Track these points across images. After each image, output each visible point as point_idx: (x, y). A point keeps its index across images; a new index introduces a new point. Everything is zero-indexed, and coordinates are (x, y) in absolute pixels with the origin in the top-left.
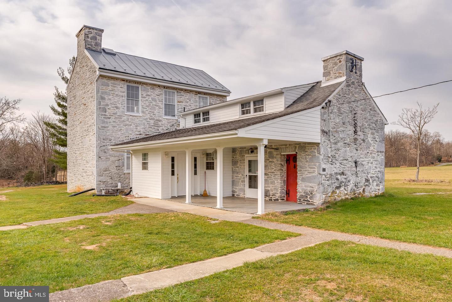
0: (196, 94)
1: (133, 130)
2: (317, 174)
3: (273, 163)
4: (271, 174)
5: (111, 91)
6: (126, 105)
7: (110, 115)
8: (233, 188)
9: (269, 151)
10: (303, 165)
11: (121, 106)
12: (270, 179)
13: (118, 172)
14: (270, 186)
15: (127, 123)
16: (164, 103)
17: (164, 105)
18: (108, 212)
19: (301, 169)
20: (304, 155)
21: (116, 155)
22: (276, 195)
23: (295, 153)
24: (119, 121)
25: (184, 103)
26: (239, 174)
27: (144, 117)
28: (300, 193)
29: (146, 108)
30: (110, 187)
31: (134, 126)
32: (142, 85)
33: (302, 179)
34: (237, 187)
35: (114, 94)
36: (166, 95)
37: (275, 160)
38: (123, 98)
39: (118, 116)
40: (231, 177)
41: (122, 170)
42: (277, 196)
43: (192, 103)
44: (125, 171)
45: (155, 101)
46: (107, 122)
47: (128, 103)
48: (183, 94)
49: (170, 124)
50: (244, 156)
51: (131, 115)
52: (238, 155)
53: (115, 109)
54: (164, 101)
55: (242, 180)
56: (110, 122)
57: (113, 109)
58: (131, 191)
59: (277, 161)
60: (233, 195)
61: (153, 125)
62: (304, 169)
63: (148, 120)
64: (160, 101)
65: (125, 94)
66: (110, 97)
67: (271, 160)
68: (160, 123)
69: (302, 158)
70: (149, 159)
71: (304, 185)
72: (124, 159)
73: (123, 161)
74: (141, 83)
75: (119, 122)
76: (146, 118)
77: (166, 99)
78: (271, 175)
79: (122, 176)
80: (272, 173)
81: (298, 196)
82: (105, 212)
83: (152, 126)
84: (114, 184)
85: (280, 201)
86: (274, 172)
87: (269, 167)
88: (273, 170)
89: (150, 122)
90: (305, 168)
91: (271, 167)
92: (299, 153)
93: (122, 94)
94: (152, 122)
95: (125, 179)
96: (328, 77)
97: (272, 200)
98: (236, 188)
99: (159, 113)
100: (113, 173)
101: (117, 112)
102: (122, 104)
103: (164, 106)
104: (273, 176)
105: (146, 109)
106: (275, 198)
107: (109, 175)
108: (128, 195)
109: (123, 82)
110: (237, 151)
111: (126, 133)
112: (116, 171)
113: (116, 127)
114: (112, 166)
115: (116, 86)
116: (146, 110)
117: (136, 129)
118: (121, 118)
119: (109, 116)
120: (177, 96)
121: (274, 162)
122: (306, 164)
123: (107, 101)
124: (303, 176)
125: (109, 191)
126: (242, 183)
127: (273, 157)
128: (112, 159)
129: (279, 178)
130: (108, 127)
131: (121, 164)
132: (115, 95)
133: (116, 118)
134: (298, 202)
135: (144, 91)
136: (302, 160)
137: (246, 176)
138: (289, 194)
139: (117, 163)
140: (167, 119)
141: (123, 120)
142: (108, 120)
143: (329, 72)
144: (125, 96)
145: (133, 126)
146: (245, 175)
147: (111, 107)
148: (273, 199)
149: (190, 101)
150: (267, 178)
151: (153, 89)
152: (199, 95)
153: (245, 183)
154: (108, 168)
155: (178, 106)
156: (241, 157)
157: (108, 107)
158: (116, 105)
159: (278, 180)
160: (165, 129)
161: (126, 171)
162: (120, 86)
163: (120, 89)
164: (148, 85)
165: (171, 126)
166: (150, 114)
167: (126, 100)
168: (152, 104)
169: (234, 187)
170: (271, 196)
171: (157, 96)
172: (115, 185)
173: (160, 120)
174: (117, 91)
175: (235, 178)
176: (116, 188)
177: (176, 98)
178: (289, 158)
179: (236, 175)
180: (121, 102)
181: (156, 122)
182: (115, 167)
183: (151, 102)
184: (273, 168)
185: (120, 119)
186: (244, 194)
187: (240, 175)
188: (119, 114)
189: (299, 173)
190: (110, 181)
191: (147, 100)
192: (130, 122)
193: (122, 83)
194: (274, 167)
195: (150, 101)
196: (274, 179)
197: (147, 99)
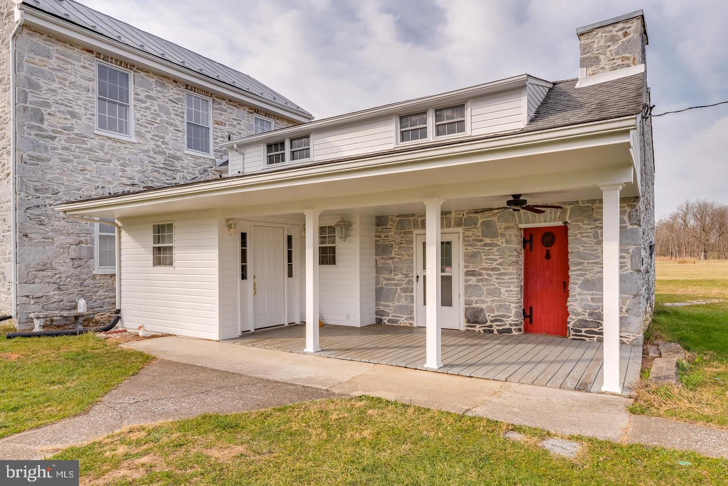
0: (250, 113)
1: (114, 174)
2: (630, 271)
3: (496, 248)
4: (489, 272)
5: (56, 70)
6: (96, 111)
7: (53, 131)
8: (377, 305)
9: (484, 221)
10: (587, 252)
11: (83, 111)
12: (487, 285)
13: (77, 273)
14: (486, 299)
15: (101, 154)
16: (186, 120)
17: (185, 124)
18: (86, 412)
19: (580, 261)
20: (591, 229)
21: (71, 231)
22: (504, 319)
23: (560, 224)
24: (80, 148)
25: (227, 127)
26: (396, 275)
27: (141, 146)
28: (578, 314)
29: (147, 125)
30: (57, 309)
31: (117, 164)
32: (135, 72)
33: (582, 283)
34: (391, 304)
35: (66, 80)
36: (189, 105)
37: (500, 241)
38: (90, 94)
39: (76, 135)
40: (374, 281)
41: (88, 267)
42: (507, 323)
43: (243, 130)
44: (96, 269)
45: (168, 113)
46: (46, 148)
47: (101, 110)
48: (224, 107)
49: (199, 168)
50: (411, 233)
51: (110, 138)
52: (393, 230)
53: (68, 117)
54: (185, 116)
55: (402, 286)
56: (55, 149)
57: (63, 116)
58: (119, 318)
59: (507, 242)
60: (379, 322)
61: (162, 166)
62: (592, 261)
63: (151, 154)
64: (177, 115)
65: (95, 85)
66: (55, 86)
67: (487, 240)
68: (178, 164)
69: (585, 235)
70: (175, 237)
71: (589, 298)
72: (92, 241)
73: (89, 245)
74: (134, 66)
75: (78, 150)
76: (146, 148)
77: (189, 112)
78: (489, 275)
79: (88, 281)
80: (493, 269)
81: (571, 324)
82: (75, 416)
83: (160, 168)
84: (65, 303)
85: (514, 333)
86: (499, 269)
87: (484, 257)
88: (495, 263)
89: (155, 159)
90: (593, 257)
91: (489, 257)
92: (573, 223)
93: (85, 83)
94: (160, 158)
95: (96, 289)
96: (593, 68)
97: (492, 332)
98: (388, 306)
99: (176, 140)
100: (63, 276)
101: (73, 124)
102: (86, 109)
103: (185, 128)
104: (496, 276)
105: (147, 127)
106: (503, 327)
107: (53, 280)
108: (112, 330)
109: (88, 55)
110: (390, 223)
111: (97, 179)
112: (73, 271)
113: (71, 161)
114: (61, 257)
115: (69, 60)
116: (146, 130)
117: (124, 171)
118: (84, 142)
119: (51, 133)
120: (213, 109)
121: (497, 245)
122: (595, 248)
123: (45, 96)
124: (587, 276)
125: (52, 321)
126: (403, 294)
127: (495, 235)
128: (61, 239)
129: (512, 283)
130: (49, 160)
131: (84, 254)
132: (67, 83)
133: (69, 140)
134: (571, 337)
135: (141, 85)
136: (585, 239)
137: (418, 277)
138: (531, 317)
139: (75, 250)
140: (192, 156)
141: (89, 146)
142: (49, 143)
143: (597, 58)
144: (93, 90)
145: (115, 165)
146: (412, 277)
147: (58, 111)
148: (495, 328)
149: (240, 124)
150: (478, 282)
151: (163, 85)
152: (255, 115)
153: (414, 294)
154: (51, 264)
155: (217, 132)
156: (402, 235)
157: (49, 111)
158: (72, 107)
159: (510, 287)
160: (189, 178)
161: (98, 270)
162: (82, 64)
163: (82, 70)
164: (151, 74)
165: (202, 171)
166: (154, 140)
167: (96, 100)
168: (159, 119)
169: (382, 303)
170: (489, 323)
171: (170, 102)
172: (68, 304)
173: (178, 156)
174: (74, 74)
175: (384, 284)
176: (73, 313)
177: (211, 114)
178: (531, 236)
179: (386, 276)
180: (83, 103)
181: (170, 161)
182: (68, 261)
183: (158, 115)
184: (496, 260)
185: (81, 143)
186: (412, 318)
187: (400, 276)
188: (78, 132)
189: (575, 271)
190: (55, 295)
191: (147, 108)
192: (107, 153)
193: (85, 56)
194: (497, 257)
195: (155, 110)
196: (498, 283)
197: (148, 104)
